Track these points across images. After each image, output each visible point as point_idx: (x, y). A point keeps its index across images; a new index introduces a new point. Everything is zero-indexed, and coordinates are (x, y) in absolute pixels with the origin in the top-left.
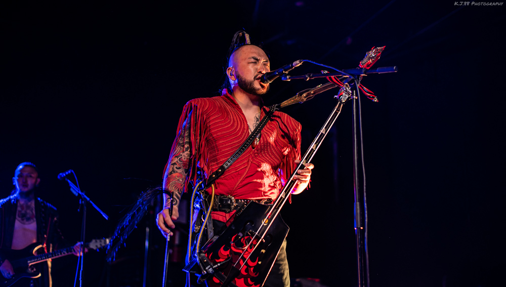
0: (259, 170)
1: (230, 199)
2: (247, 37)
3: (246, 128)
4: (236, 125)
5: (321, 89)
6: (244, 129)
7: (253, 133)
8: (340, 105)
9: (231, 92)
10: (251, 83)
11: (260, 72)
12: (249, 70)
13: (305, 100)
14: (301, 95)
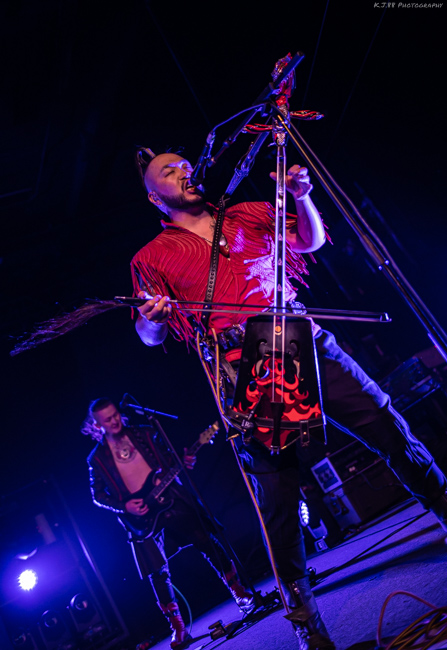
0: (250, 277)
1: (237, 328)
2: (149, 151)
3: (203, 244)
4: (190, 248)
5: (255, 149)
6: (202, 246)
7: (214, 243)
8: (281, 149)
9: (168, 219)
10: (182, 197)
11: (185, 178)
12: (171, 185)
13: (248, 170)
14: (239, 168)
